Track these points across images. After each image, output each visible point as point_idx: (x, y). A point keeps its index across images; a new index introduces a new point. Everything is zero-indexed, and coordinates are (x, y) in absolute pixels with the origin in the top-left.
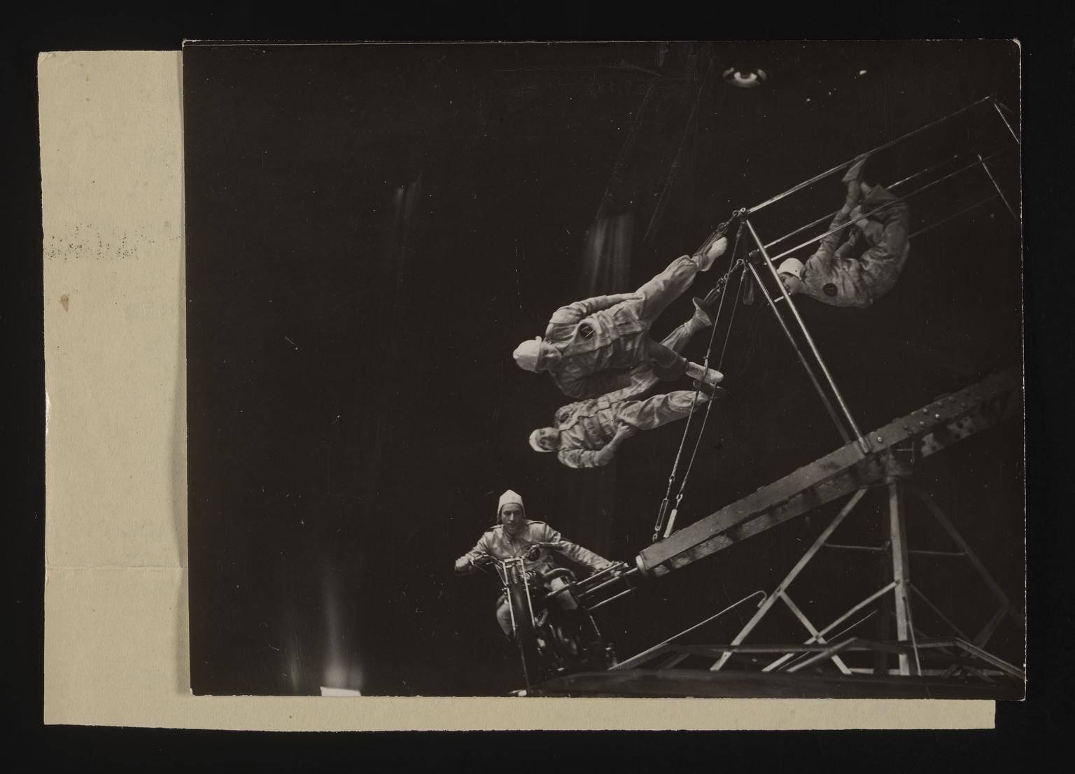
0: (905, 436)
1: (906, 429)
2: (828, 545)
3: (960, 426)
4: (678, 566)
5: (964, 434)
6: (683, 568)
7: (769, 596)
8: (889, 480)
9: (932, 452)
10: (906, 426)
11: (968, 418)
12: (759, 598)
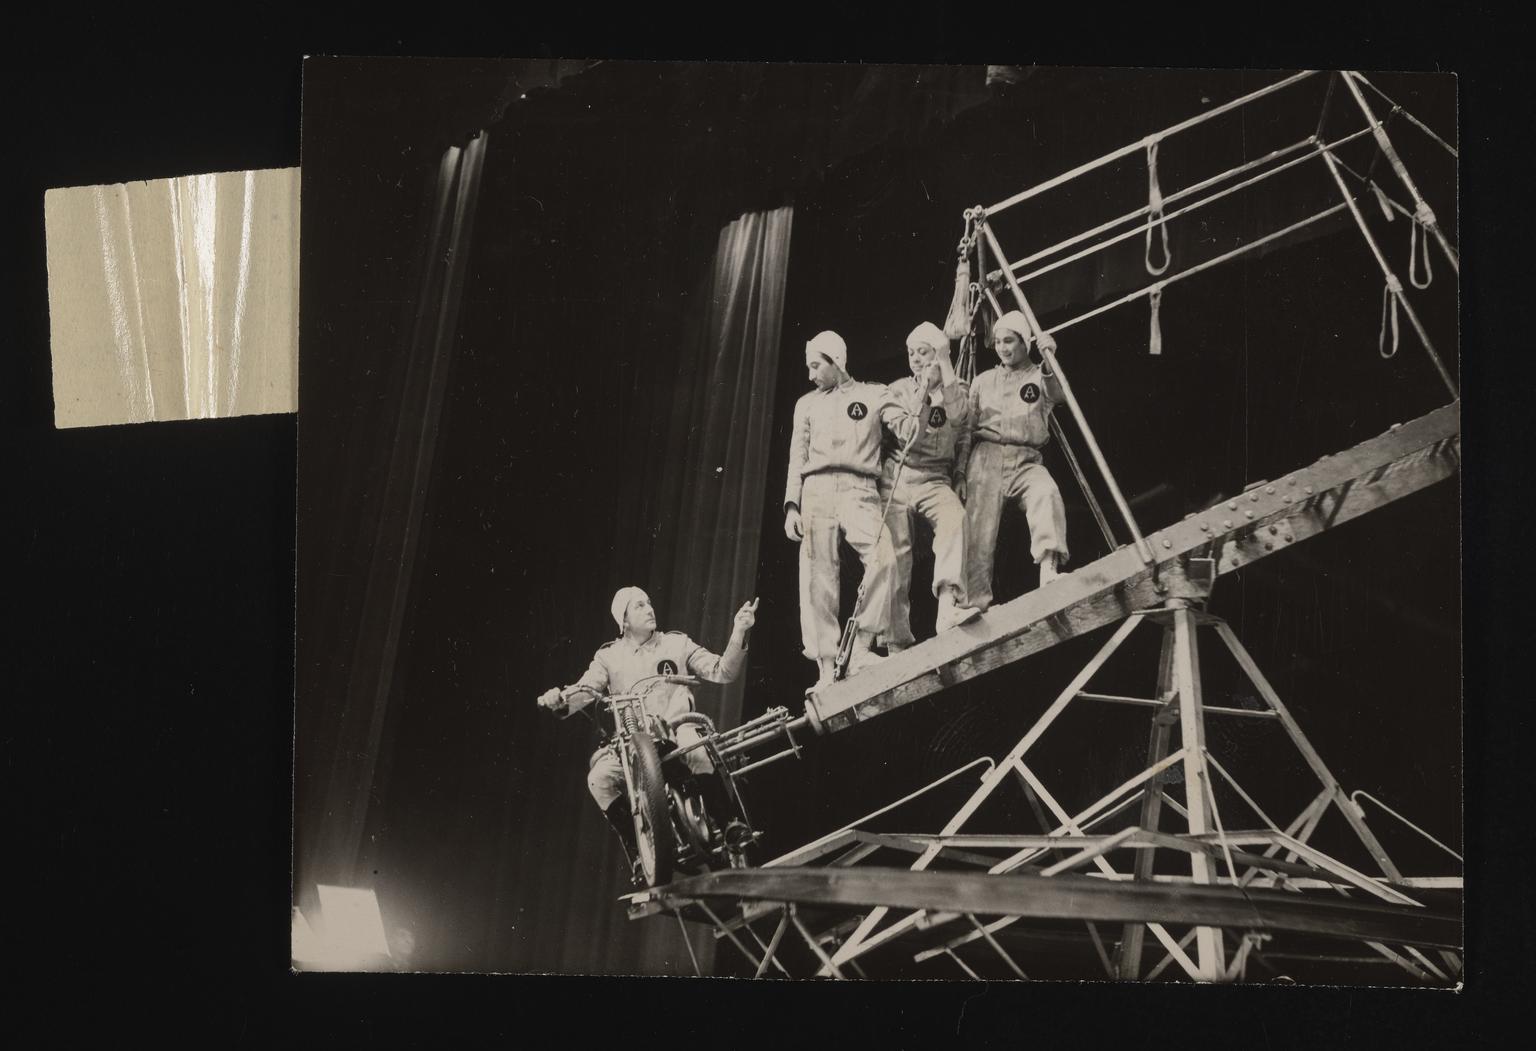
0: (1203, 539)
1: (1205, 530)
2: (1085, 694)
3: (1274, 532)
4: (862, 718)
5: (1279, 544)
6: (871, 720)
7: (997, 765)
8: (1172, 604)
9: (1233, 568)
10: (1204, 527)
11: (1285, 520)
12: (985, 766)
